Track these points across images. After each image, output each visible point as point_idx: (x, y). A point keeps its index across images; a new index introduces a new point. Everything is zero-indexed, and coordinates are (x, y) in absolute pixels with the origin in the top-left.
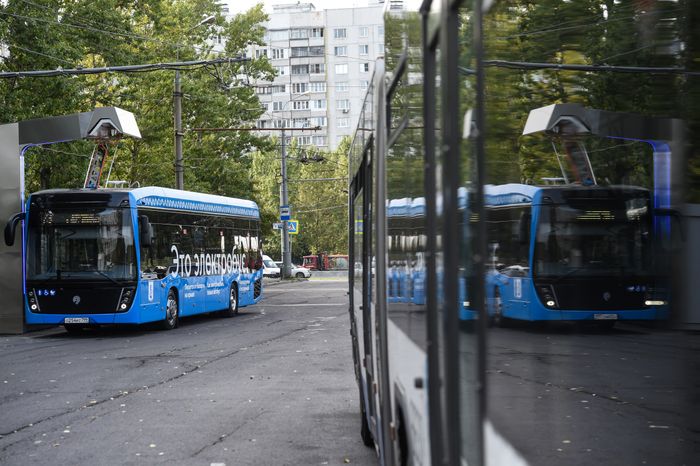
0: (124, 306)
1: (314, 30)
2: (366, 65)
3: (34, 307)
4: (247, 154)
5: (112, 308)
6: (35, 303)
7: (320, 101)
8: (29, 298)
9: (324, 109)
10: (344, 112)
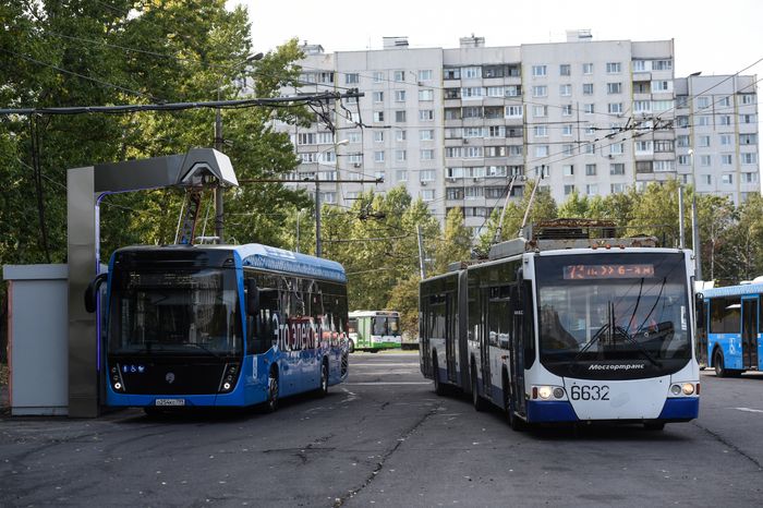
0: (227, 386)
1: (324, 74)
2: (381, 114)
3: (118, 386)
4: (281, 210)
5: (213, 388)
6: (119, 381)
7: (329, 153)
8: (112, 375)
9: (333, 163)
10: (356, 166)
